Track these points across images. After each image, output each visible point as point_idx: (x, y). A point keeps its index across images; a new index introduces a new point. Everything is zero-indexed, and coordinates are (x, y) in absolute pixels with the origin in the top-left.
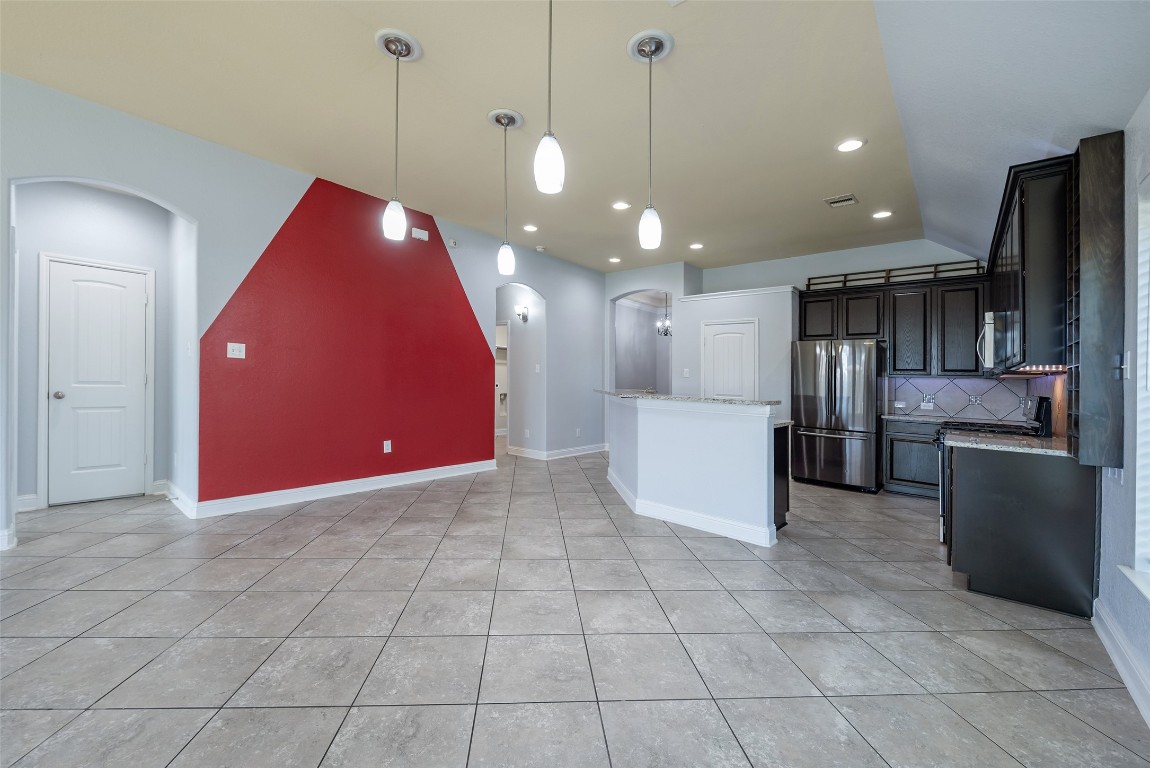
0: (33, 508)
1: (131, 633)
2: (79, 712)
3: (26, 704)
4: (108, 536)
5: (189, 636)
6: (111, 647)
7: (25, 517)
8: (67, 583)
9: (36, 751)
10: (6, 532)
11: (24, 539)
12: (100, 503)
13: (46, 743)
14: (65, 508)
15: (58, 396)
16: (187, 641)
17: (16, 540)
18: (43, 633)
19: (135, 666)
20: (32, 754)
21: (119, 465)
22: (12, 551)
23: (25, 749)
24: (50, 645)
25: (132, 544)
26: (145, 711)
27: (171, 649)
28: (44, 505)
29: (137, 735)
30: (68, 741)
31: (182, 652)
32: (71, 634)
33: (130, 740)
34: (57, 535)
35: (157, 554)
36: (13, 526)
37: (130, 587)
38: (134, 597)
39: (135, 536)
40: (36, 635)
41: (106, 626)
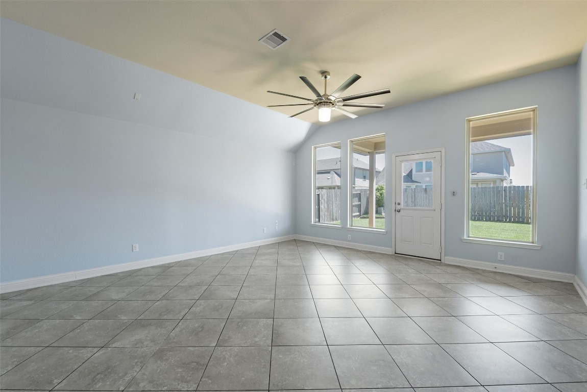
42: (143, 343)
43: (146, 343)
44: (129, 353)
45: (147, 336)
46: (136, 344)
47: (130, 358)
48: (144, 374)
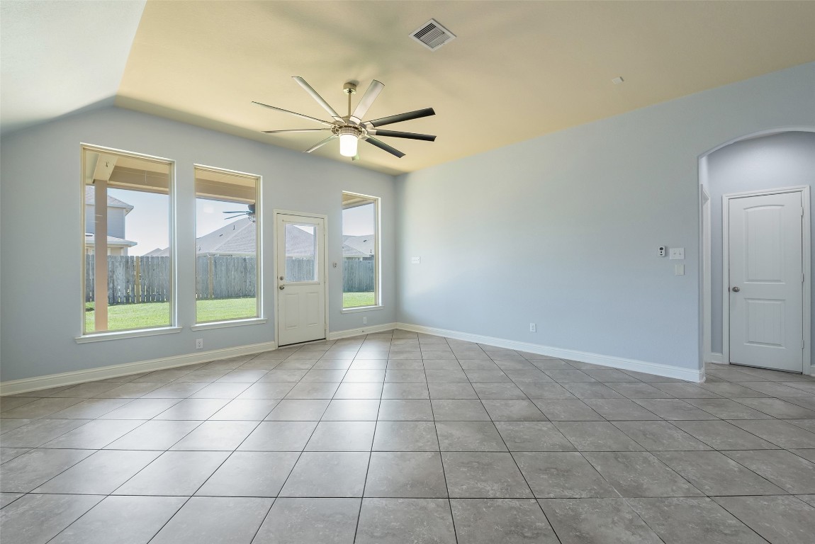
0: (721, 363)
1: (753, 467)
2: (703, 495)
3: (680, 471)
4: (762, 395)
5: (800, 497)
6: (736, 469)
7: (714, 367)
8: (724, 416)
9: (676, 499)
10: (698, 372)
11: (711, 379)
12: (764, 371)
13: (682, 498)
14: (740, 368)
15: (736, 290)
16: (794, 499)
17: (705, 378)
18: (701, 438)
19: (747, 491)
20: (673, 499)
21: (780, 345)
22: (701, 384)
23: (671, 494)
24: (702, 447)
25: (779, 407)
26: (743, 524)
27: (779, 497)
28: (727, 362)
29: (732, 535)
30: (692, 506)
31: (788, 505)
32: (716, 447)
33: (726, 534)
34: (728, 384)
35: (796, 422)
36: (703, 369)
37: (764, 437)
38: (765, 446)
39: (783, 403)
40: (697, 437)
41: (738, 454)
42: (631, 521)
43: (629, 516)
44: (663, 525)
45: (613, 522)
46: (642, 527)
47: (669, 517)
48: (673, 491)
